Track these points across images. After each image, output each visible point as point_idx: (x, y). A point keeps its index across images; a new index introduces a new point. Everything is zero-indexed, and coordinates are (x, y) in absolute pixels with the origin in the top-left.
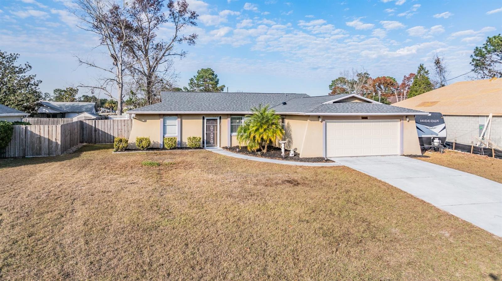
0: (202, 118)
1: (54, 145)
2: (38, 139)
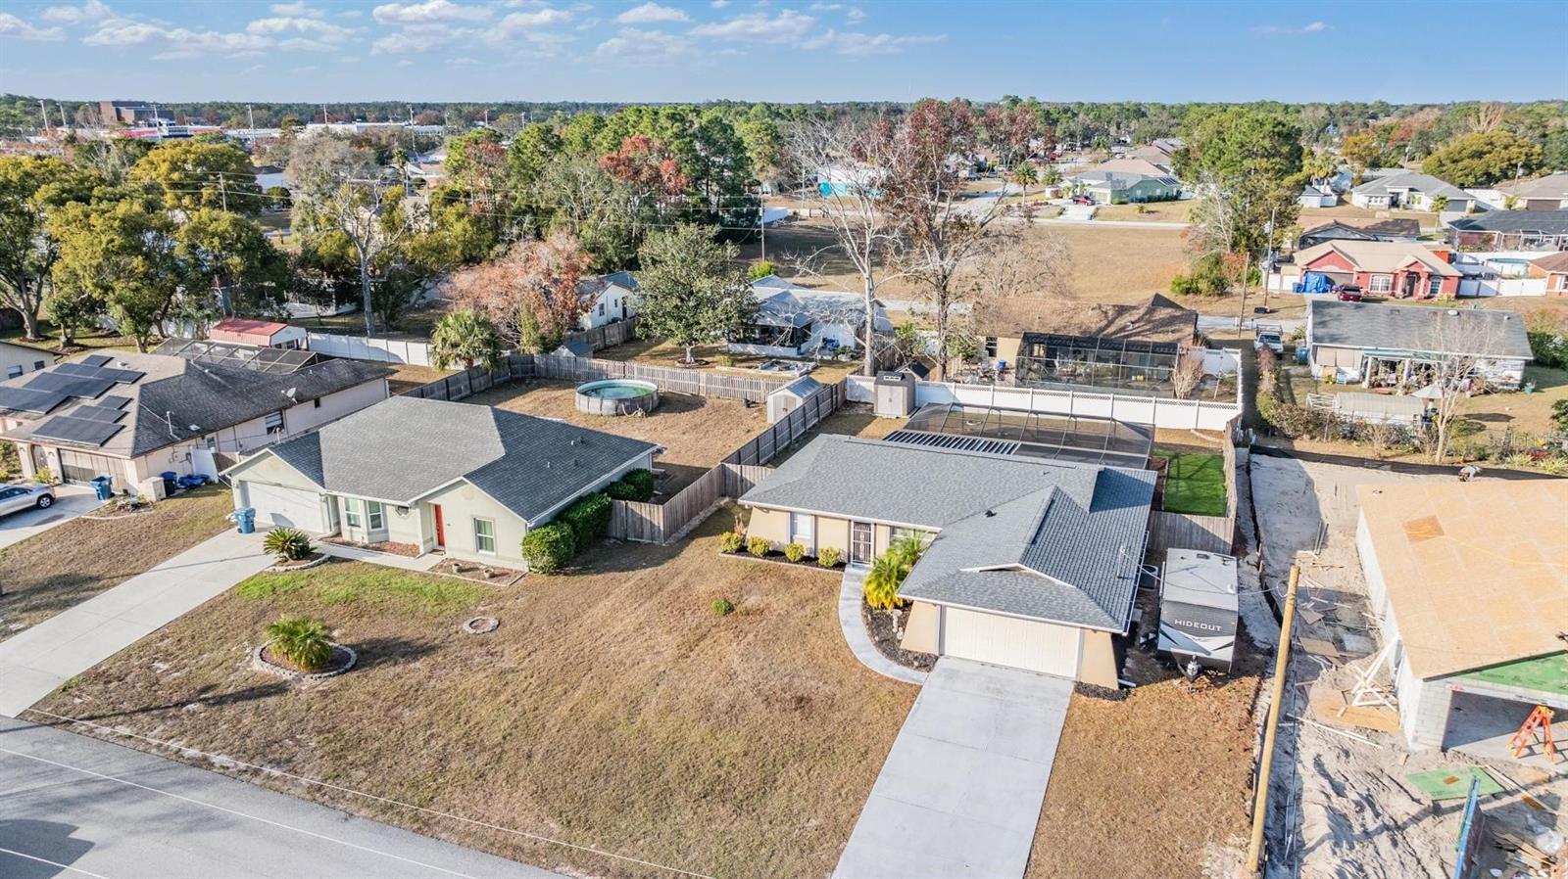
0: (848, 520)
1: (657, 529)
2: (640, 520)
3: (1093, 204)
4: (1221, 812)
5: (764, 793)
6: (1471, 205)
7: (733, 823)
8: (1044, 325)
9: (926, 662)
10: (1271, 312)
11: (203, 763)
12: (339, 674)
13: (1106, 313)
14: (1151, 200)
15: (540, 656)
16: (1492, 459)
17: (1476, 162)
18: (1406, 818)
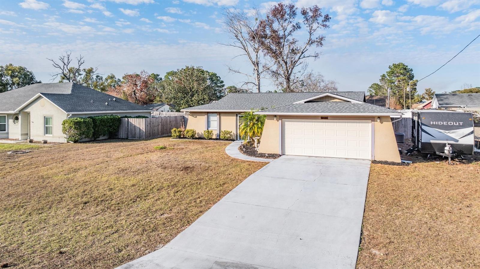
0: (236, 115)
1: (142, 131)
2: (134, 127)
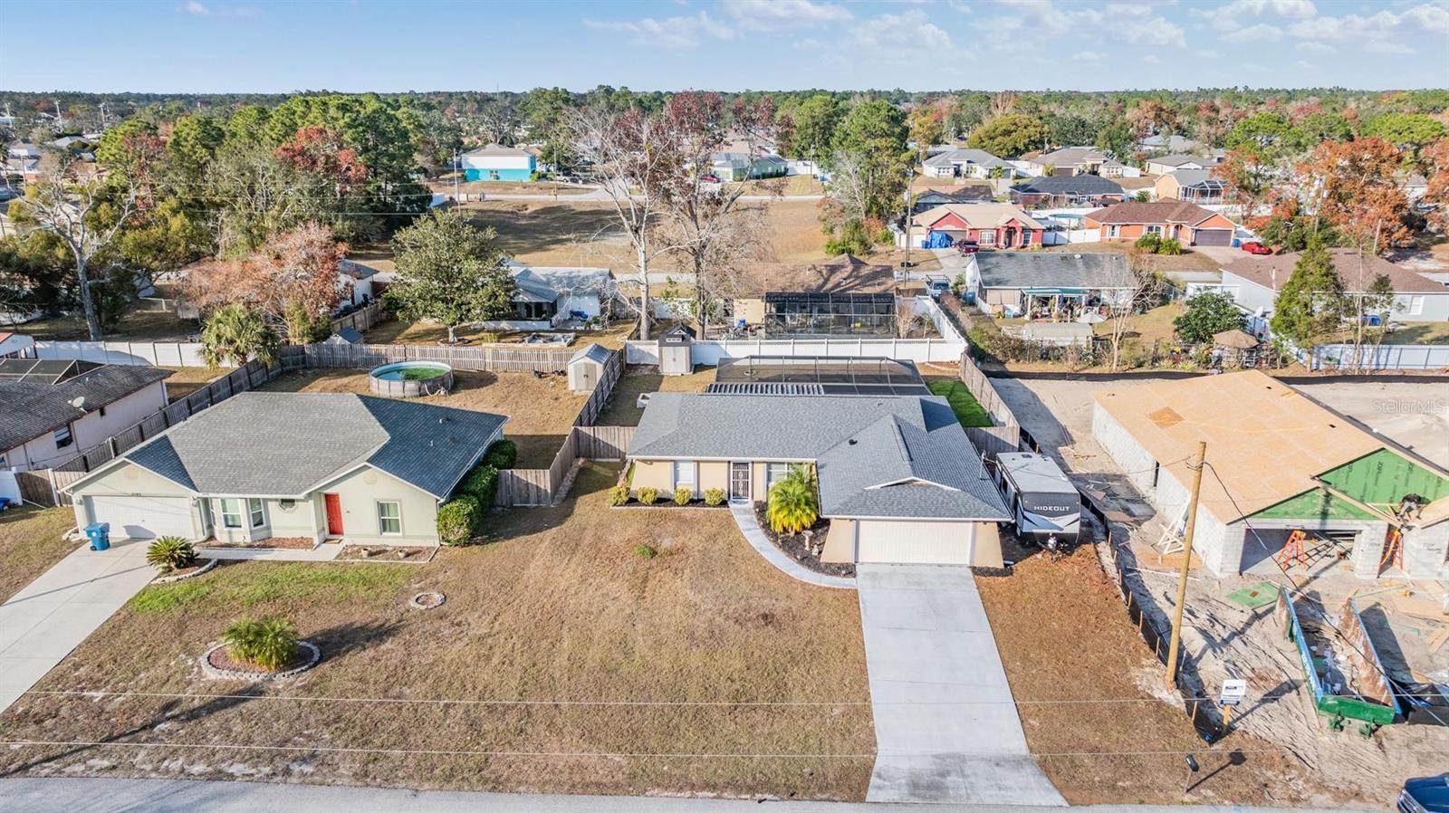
0: (727, 462)
1: (543, 492)
2: (526, 485)
3: (719, 182)
4: (1127, 643)
5: (783, 696)
6: (1013, 173)
7: (772, 725)
8: (772, 286)
9: (850, 570)
10: (915, 265)
11: (218, 776)
12: (310, 667)
13: (820, 272)
14: (765, 176)
15: (507, 618)
16: (1146, 364)
17: (1007, 139)
18: (1242, 625)
